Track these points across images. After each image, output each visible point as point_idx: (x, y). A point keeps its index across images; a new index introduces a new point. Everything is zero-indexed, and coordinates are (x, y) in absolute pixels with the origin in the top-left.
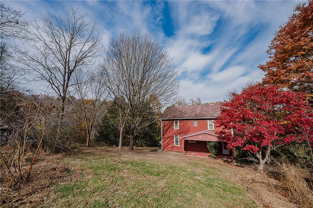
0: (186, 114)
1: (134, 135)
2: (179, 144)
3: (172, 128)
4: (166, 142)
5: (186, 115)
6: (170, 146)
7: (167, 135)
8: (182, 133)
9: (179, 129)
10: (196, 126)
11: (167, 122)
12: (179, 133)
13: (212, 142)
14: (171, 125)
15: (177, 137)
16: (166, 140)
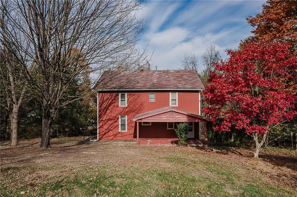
0: (138, 83)
1: (52, 118)
2: (126, 129)
3: (116, 104)
4: (106, 127)
5: (138, 85)
6: (111, 133)
7: (107, 116)
8: (132, 112)
9: (126, 106)
10: (153, 101)
11: (106, 96)
12: (127, 112)
13: (182, 123)
14: (115, 99)
15: (123, 118)
16: (105, 124)
